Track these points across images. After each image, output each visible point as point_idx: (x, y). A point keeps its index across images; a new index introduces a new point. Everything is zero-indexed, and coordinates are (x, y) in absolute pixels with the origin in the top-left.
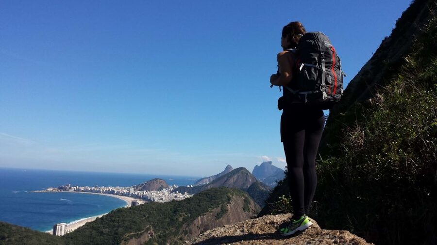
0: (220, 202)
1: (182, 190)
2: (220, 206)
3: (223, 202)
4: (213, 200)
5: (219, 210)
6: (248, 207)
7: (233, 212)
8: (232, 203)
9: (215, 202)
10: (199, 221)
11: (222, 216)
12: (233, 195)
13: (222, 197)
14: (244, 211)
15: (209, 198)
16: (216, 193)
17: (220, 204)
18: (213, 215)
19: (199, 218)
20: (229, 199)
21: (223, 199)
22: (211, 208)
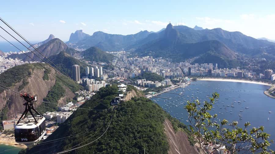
0: (22, 78)
1: (13, 56)
2: (22, 80)
3: (24, 77)
4: (16, 77)
5: (21, 83)
6: (47, 76)
7: (34, 82)
8: (33, 76)
9: (18, 78)
10: (4, 94)
11: (23, 87)
12: (33, 70)
13: (23, 73)
14: (44, 80)
15: (13, 75)
16: (18, 70)
17: (21, 79)
18: (16, 88)
19: (5, 91)
20: (30, 74)
21: (25, 75)
22: (14, 82)
